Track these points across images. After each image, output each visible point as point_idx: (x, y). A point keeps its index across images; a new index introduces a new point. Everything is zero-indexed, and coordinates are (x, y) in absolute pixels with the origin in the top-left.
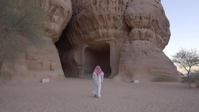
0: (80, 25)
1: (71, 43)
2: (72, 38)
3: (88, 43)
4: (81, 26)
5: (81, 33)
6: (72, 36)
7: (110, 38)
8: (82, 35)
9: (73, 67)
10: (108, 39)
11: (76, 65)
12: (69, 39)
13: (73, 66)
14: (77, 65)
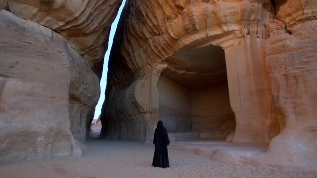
0: (144, 14)
1: (131, 66)
2: (132, 54)
3: (166, 57)
4: (147, 15)
5: (148, 35)
6: (130, 50)
7: (225, 28)
8: (150, 41)
9: (134, 117)
10: (218, 32)
11: (141, 113)
12: (127, 59)
13: (135, 115)
14: (142, 111)
